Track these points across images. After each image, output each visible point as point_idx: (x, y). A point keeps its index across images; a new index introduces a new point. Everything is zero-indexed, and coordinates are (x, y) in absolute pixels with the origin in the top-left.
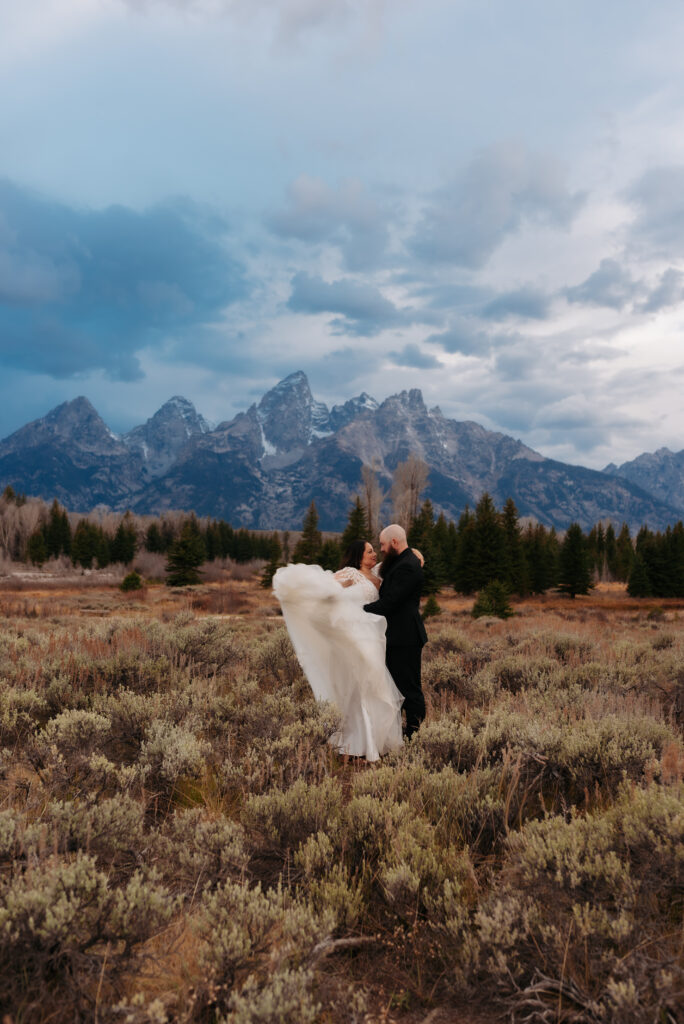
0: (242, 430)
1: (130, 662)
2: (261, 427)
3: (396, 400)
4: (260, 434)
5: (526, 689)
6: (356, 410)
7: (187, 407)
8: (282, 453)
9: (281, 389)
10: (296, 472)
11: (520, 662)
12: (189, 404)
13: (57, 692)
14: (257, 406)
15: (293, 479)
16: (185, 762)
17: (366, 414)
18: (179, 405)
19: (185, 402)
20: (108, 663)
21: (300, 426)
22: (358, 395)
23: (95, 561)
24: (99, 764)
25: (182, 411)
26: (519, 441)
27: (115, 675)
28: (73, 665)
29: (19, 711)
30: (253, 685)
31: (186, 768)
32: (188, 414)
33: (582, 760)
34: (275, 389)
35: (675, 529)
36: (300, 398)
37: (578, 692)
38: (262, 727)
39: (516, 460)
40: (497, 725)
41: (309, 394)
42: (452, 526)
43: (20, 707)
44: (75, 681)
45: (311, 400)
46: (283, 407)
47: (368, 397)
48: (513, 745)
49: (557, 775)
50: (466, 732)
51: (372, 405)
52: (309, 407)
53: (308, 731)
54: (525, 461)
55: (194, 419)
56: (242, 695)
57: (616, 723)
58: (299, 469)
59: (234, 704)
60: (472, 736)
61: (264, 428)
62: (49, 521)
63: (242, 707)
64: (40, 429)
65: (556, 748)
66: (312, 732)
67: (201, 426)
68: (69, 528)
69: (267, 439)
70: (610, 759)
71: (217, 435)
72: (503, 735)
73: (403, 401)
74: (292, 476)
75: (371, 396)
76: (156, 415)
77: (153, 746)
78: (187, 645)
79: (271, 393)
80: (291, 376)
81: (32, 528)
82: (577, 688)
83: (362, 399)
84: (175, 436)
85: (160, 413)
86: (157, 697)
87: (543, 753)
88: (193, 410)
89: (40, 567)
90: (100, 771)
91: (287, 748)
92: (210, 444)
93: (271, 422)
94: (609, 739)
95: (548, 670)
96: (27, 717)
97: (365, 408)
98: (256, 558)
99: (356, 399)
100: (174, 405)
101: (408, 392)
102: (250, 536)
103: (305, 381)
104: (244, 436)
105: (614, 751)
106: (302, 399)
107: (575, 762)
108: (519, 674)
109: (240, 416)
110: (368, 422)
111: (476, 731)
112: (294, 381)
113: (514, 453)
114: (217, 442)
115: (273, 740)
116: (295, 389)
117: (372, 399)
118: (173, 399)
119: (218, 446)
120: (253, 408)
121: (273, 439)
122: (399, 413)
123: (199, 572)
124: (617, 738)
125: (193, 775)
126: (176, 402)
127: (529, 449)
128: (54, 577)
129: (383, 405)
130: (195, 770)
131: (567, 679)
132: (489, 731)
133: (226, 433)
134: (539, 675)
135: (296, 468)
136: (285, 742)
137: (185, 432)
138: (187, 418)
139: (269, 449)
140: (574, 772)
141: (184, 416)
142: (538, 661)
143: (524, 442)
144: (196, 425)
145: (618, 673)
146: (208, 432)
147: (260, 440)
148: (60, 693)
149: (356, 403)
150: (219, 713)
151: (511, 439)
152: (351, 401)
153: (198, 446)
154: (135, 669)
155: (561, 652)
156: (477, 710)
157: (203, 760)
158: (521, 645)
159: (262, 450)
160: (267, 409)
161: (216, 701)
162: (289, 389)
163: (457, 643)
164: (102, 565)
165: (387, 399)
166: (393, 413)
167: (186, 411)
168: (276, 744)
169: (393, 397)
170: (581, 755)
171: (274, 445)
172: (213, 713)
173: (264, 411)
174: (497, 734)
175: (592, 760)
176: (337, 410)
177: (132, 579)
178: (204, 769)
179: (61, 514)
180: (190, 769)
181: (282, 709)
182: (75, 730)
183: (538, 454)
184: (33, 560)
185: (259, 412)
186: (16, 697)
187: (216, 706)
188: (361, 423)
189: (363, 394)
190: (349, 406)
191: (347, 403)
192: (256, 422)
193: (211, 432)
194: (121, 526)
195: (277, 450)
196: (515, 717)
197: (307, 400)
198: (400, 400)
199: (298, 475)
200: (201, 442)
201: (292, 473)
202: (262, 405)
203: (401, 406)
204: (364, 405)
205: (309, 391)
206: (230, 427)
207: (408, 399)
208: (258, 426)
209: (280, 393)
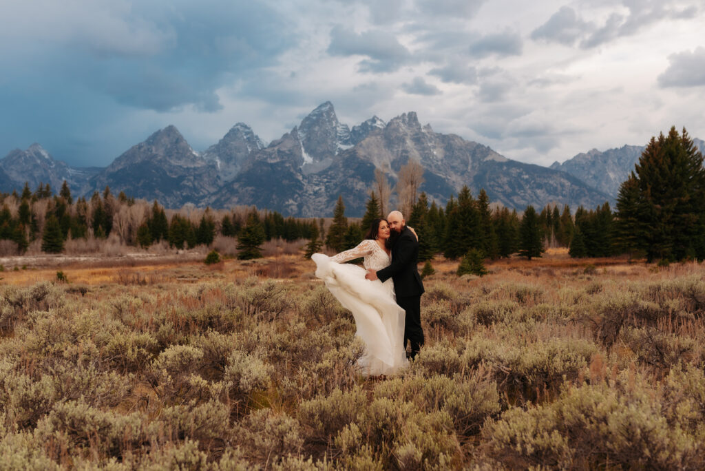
0: (289, 144)
1: (214, 311)
2: (301, 143)
3: (398, 121)
4: (300, 148)
5: (495, 323)
6: (370, 129)
7: (247, 130)
8: (317, 161)
9: (315, 115)
10: (327, 175)
11: (490, 305)
12: (249, 128)
13: (164, 334)
14: (298, 128)
15: (325, 180)
16: (256, 379)
17: (377, 131)
18: (241, 129)
19: (246, 127)
20: (199, 313)
21: (329, 142)
22: (371, 118)
23: (186, 244)
24: (197, 381)
25: (244, 134)
26: (488, 147)
27: (204, 321)
28: (175, 315)
29: (139, 348)
30: (302, 325)
31: (257, 383)
32: (248, 136)
33: (535, 370)
34: (310, 115)
35: (603, 208)
36: (329, 121)
37: (532, 323)
38: (309, 354)
39: (487, 161)
40: (475, 348)
41: (335, 118)
42: (441, 210)
43: (139, 345)
44: (176, 326)
45: (337, 122)
46: (316, 129)
47: (378, 118)
48: (487, 361)
49: (517, 381)
50: (453, 353)
51: (381, 125)
52: (335, 127)
53: (341, 355)
54: (493, 161)
55: (252, 139)
56: (294, 332)
57: (559, 344)
58: (329, 173)
59: (289, 339)
60: (457, 355)
61: (303, 144)
62: (151, 216)
63: (294, 341)
64: (142, 150)
65: (517, 363)
66: (344, 357)
67: (258, 144)
68: (166, 221)
69: (306, 151)
70: (555, 369)
71: (270, 150)
72: (479, 354)
73: (404, 121)
74: (325, 178)
75: (380, 118)
76: (225, 137)
77: (233, 369)
78: (254, 300)
79: (308, 118)
80: (321, 106)
81: (140, 221)
82: (532, 322)
83: (374, 121)
84: (240, 152)
85: (227, 135)
86: (235, 335)
87: (508, 366)
88: (252, 133)
89: (147, 249)
90: (197, 386)
91: (327, 368)
92: (265, 157)
93: (309, 139)
94: (554, 355)
95: (511, 310)
96: (144, 352)
97: (376, 127)
98: (301, 238)
99: (369, 120)
100: (238, 130)
101: (407, 114)
102: (296, 222)
103: (332, 109)
104: (289, 151)
105: (558, 363)
106: (330, 121)
107: (530, 371)
108: (491, 313)
109: (286, 136)
110: (379, 137)
111: (460, 353)
112: (324, 109)
113: (485, 157)
114: (270, 155)
115: (317, 362)
116: (324, 114)
117: (381, 120)
118: (237, 125)
119: (271, 158)
120: (295, 130)
121: (311, 152)
122: (401, 130)
123: (261, 249)
124: (560, 354)
125: (262, 388)
126: (239, 127)
127: (496, 153)
128: (157, 256)
129: (389, 124)
130: (264, 384)
131: (525, 315)
132: (469, 353)
133: (276, 148)
134: (505, 313)
135: (328, 172)
136: (326, 363)
137: (247, 149)
138: (248, 138)
139: (308, 159)
140: (530, 379)
141: (245, 137)
142: (504, 304)
143: (492, 148)
144: (254, 143)
145: (561, 310)
146: (263, 148)
147: (301, 153)
148: (167, 335)
149: (369, 123)
150: (279, 346)
151: (483, 146)
152: (366, 122)
153: (256, 158)
154: (218, 317)
155: (520, 297)
156: (461, 338)
157: (269, 378)
158: (492, 293)
159: (303, 160)
160: (305, 130)
161: (276, 337)
162: (320, 114)
163: (446, 294)
164: (191, 246)
165: (392, 120)
166: (397, 130)
167: (247, 133)
168: (320, 365)
169: (397, 118)
170: (535, 367)
171: (311, 157)
172: (274, 346)
173: (303, 132)
174: (475, 354)
175: (542, 370)
176: (356, 129)
177: (213, 256)
178: (270, 384)
179: (160, 212)
180: (260, 384)
181: (323, 341)
182: (178, 359)
183: (503, 156)
184: (142, 245)
185: (299, 133)
186: (136, 338)
187: (276, 341)
188: (374, 138)
189: (375, 117)
190: (364, 125)
191: (363, 124)
192: (298, 139)
193: (265, 148)
194: (203, 218)
195: (314, 159)
196: (487, 342)
197: (334, 122)
198: (401, 121)
199: (329, 177)
200: (258, 155)
201: (325, 176)
202: (301, 127)
203: (402, 125)
204: (375, 125)
205: (335, 116)
206: (279, 144)
207: (407, 119)
208: (299, 143)
209: (314, 118)
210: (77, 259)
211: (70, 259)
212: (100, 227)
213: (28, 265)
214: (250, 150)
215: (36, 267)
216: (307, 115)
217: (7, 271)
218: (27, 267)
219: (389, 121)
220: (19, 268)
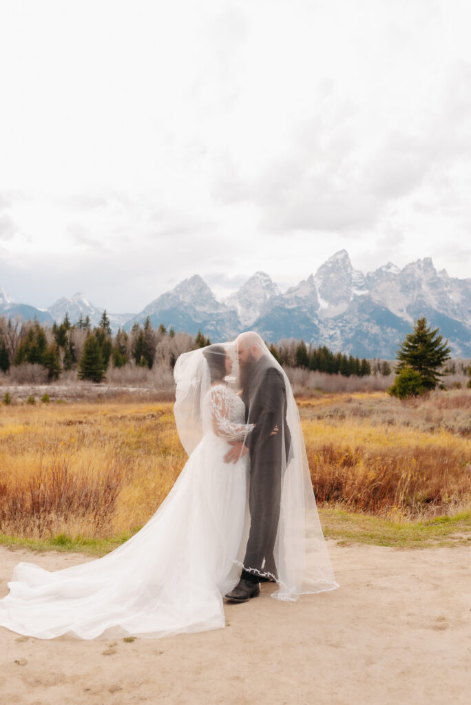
0: (304, 292)
2: (317, 290)
3: (413, 266)
4: (316, 294)
6: (384, 274)
7: (266, 278)
8: (333, 307)
9: (331, 262)
10: (343, 320)
12: (268, 276)
14: (314, 275)
15: (341, 324)
17: (392, 277)
18: (261, 277)
19: (265, 275)
21: (345, 288)
22: (385, 264)
25: (262, 281)
32: (267, 283)
34: (326, 263)
41: (350, 265)
45: (352, 269)
46: (332, 275)
47: (392, 264)
51: (396, 270)
52: (350, 274)
55: (270, 286)
58: (345, 318)
61: (319, 290)
64: (171, 297)
67: (276, 290)
69: (321, 297)
71: (288, 297)
73: (419, 267)
74: (340, 322)
75: (395, 264)
76: (245, 285)
79: (323, 266)
80: (338, 253)
83: (388, 267)
84: (259, 298)
85: (248, 283)
88: (270, 280)
92: (283, 302)
93: (324, 285)
97: (391, 273)
99: (383, 267)
100: (258, 278)
101: (422, 259)
103: (346, 256)
104: (306, 296)
106: (345, 268)
109: (303, 283)
110: (394, 282)
112: (340, 257)
114: (287, 301)
116: (340, 261)
117: (395, 266)
118: (257, 273)
119: (289, 304)
120: (311, 277)
121: (325, 297)
122: (416, 276)
126: (258, 275)
129: (404, 270)
133: (293, 295)
135: (343, 316)
137: (265, 295)
138: (266, 286)
139: (323, 304)
141: (264, 285)
144: (273, 290)
146: (281, 295)
147: (317, 298)
149: (384, 269)
152: (380, 268)
153: (275, 304)
159: (318, 305)
160: (321, 277)
162: (337, 262)
165: (407, 266)
166: (412, 275)
167: (266, 281)
169: (413, 264)
171: (326, 302)
173: (319, 279)
176: (371, 275)
185: (315, 279)
188: (388, 283)
189: (389, 263)
190: (379, 271)
191: (377, 270)
192: (314, 286)
193: (283, 295)
195: (329, 305)
197: (349, 269)
198: (416, 266)
199: (344, 322)
200: (276, 301)
201: (340, 320)
202: (316, 275)
203: (417, 270)
204: (389, 271)
205: (350, 263)
206: (296, 290)
207: (422, 264)
208: (315, 289)
209: (330, 265)
210: (125, 389)
211: (116, 388)
212: (142, 357)
213: (53, 395)
214: (268, 296)
215: (64, 399)
216: (323, 263)
217: (15, 404)
218: (51, 399)
219: (404, 266)
220: (37, 399)
